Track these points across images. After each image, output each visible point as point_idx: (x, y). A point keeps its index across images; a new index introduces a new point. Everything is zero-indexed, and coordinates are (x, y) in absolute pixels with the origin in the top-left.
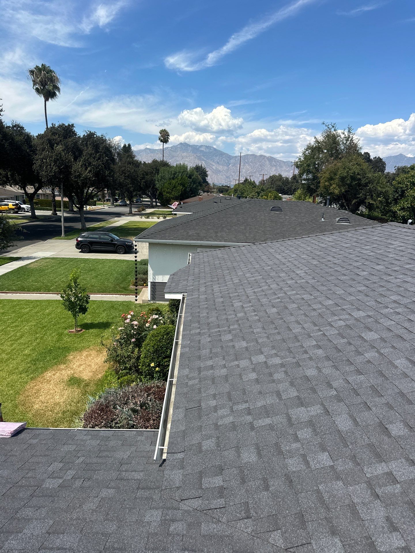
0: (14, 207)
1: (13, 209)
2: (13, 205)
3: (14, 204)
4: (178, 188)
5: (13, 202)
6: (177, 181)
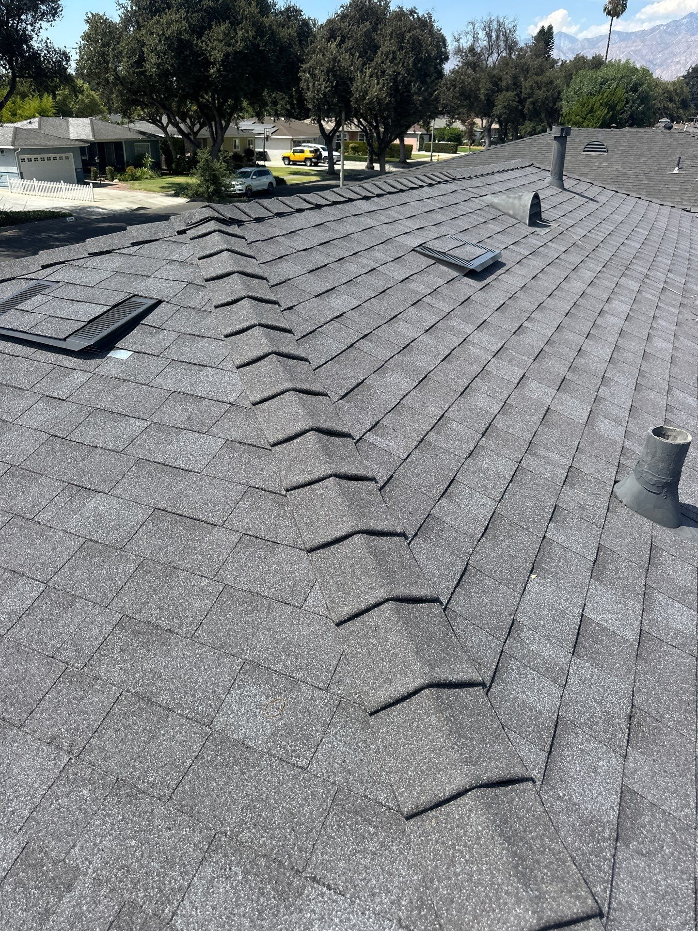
0: (311, 155)
1: (310, 159)
2: (311, 152)
3: (312, 149)
4: (599, 112)
5: (311, 147)
6: (600, 97)
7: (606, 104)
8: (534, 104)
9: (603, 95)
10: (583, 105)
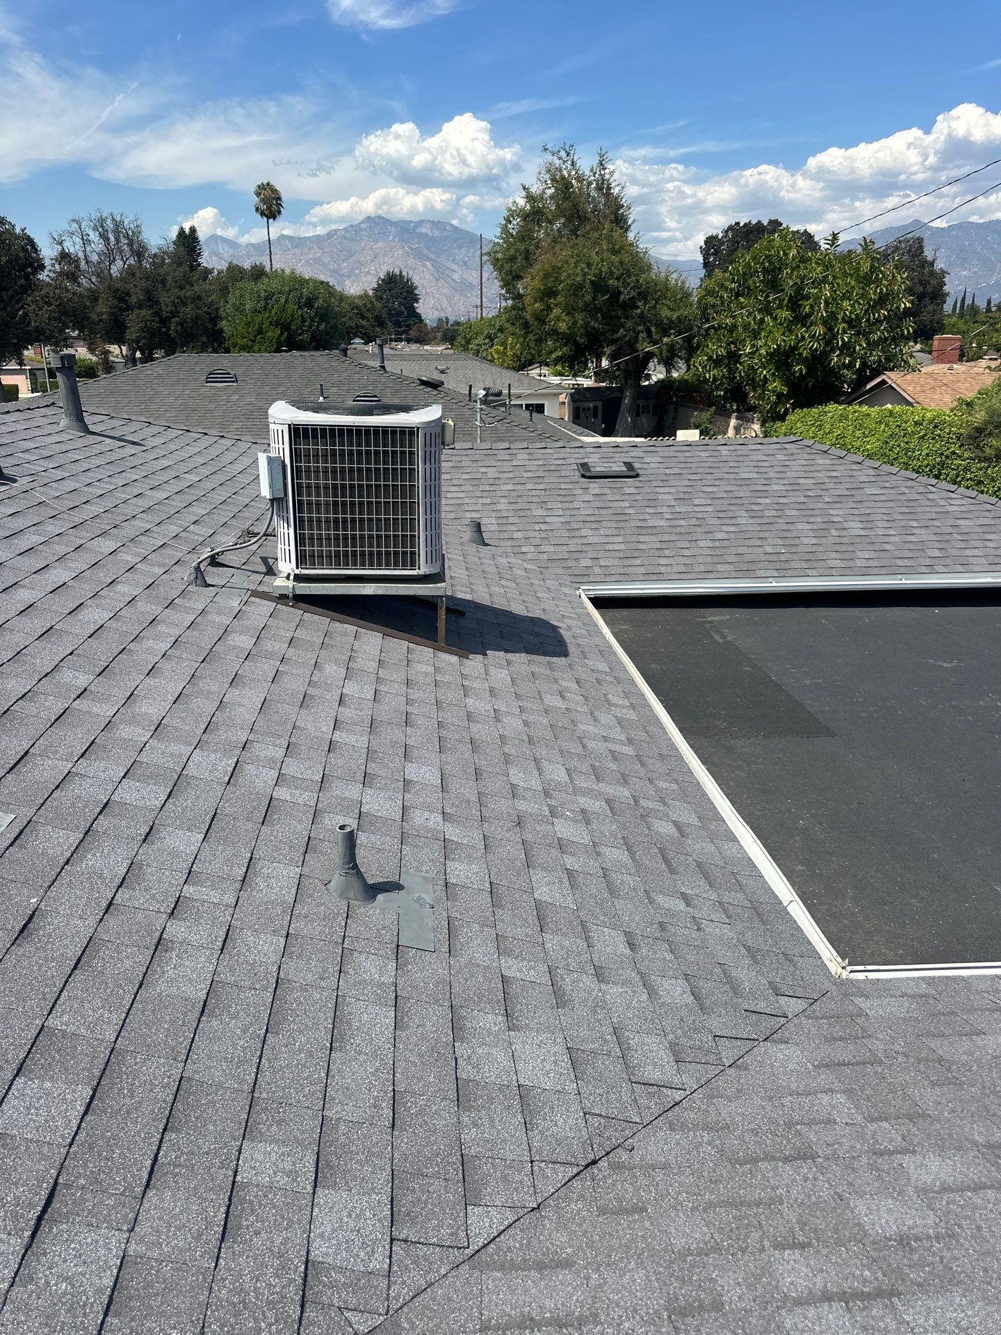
6: (267, 315)
7: (277, 324)
8: (182, 326)
9: (270, 312)
10: (248, 324)
